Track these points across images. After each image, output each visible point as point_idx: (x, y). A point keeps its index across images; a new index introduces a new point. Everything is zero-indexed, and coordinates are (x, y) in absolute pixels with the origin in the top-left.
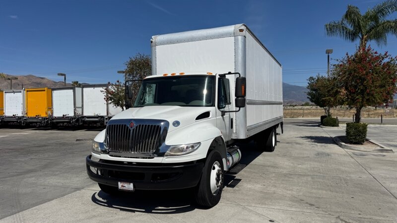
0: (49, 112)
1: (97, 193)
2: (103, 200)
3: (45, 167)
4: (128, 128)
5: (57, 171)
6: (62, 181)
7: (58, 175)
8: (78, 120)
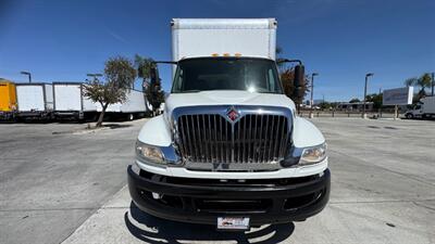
0: (14, 107)
1: (129, 214)
2: (149, 230)
3: (19, 171)
4: (224, 119)
5: (40, 177)
6: (55, 196)
7: (44, 183)
8: (49, 114)
